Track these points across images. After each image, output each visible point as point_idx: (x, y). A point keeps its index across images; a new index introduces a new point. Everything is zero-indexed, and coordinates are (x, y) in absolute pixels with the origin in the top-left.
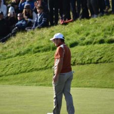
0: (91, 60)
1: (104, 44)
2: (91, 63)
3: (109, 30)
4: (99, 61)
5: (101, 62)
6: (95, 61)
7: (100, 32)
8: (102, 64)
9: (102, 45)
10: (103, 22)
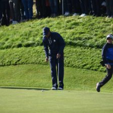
0: (10, 62)
1: (22, 48)
2: (10, 65)
3: (26, 35)
4: (18, 63)
5: (19, 64)
6: (14, 63)
7: (18, 37)
8: (20, 65)
9: (20, 49)
10: (20, 28)
